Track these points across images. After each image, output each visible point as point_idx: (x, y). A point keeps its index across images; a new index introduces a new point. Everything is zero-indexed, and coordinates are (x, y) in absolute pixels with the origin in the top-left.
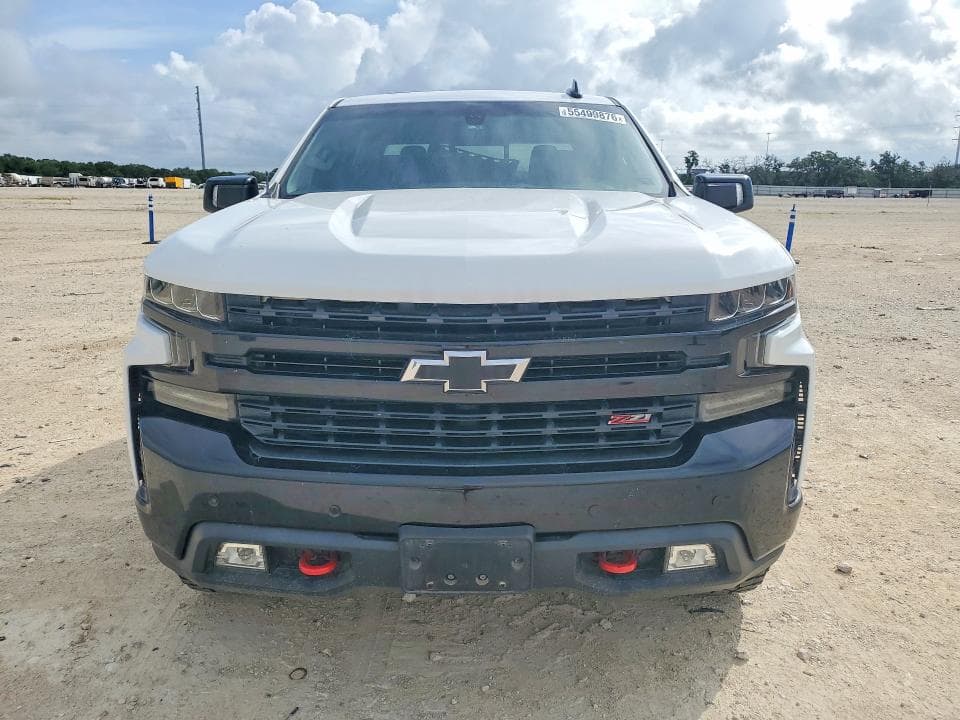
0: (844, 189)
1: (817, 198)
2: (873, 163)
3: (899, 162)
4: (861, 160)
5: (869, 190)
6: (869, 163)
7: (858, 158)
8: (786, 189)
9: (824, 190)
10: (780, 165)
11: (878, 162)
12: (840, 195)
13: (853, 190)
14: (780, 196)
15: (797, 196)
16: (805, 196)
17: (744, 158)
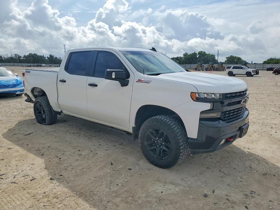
0: (42, 65)
1: (34, 67)
2: (48, 57)
3: (54, 57)
4: (44, 56)
5: (48, 65)
6: (46, 57)
7: (43, 56)
8: (23, 64)
9: (36, 64)
10: (21, 57)
11: (49, 57)
12: (41, 66)
13: (44, 65)
14: (23, 66)
15: (28, 66)
16: (31, 66)
17: (7, 55)
